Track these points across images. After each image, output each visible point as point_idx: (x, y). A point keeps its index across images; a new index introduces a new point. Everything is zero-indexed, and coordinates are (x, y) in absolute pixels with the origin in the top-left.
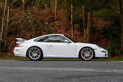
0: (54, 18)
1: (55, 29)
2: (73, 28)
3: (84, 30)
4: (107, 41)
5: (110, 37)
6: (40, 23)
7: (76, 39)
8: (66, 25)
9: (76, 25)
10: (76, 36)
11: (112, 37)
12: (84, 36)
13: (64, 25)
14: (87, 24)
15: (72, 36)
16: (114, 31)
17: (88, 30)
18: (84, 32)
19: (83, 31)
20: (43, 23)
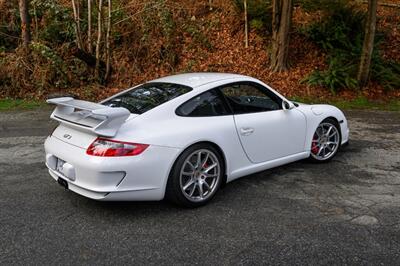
0: (208, 7)
1: (211, 30)
2: (249, 28)
3: (274, 33)
4: (320, 55)
5: (328, 48)
6: (180, 19)
7: (255, 51)
8: (234, 22)
9: (255, 22)
10: (255, 46)
11: (332, 47)
12: (274, 45)
13: (228, 22)
14: (280, 20)
15: (246, 46)
16: (336, 34)
17: (282, 33)
18: (274, 36)
19: (271, 34)
20: (185, 18)
